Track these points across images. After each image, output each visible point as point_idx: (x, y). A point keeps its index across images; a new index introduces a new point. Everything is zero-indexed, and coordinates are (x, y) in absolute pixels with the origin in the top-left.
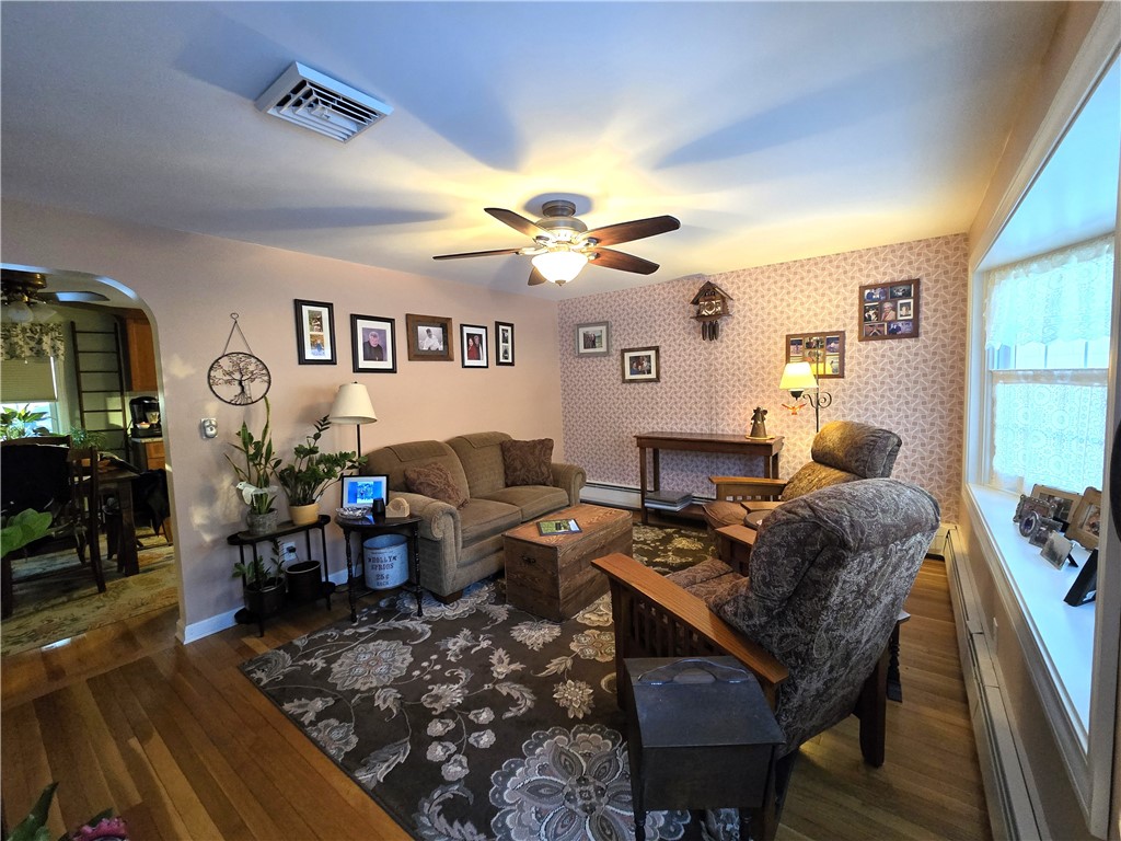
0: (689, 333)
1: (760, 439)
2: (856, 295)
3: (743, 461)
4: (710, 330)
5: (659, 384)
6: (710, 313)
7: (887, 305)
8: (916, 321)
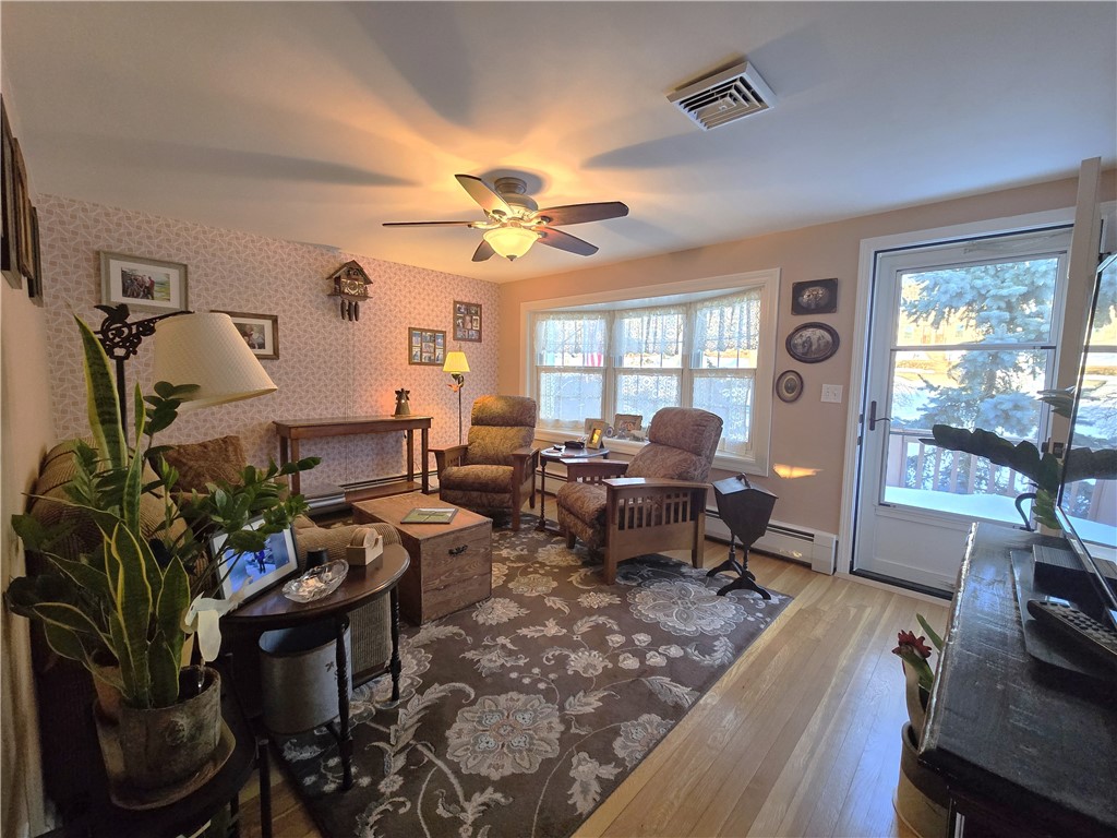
0: (317, 308)
1: (404, 417)
2: (452, 306)
3: (375, 440)
4: (351, 312)
5: (277, 363)
6: (353, 292)
7: (468, 318)
8: (480, 332)
